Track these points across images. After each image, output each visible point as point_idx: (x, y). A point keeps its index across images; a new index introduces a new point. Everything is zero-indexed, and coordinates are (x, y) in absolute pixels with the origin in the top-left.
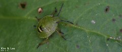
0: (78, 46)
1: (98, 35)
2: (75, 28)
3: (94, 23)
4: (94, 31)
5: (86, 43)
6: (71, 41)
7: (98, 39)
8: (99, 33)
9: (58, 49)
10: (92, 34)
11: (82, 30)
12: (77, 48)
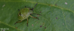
0: (56, 18)
1: (69, 11)
2: (55, 7)
3: (67, 4)
4: (67, 9)
5: (62, 16)
6: (52, 15)
7: (69, 14)
8: (70, 10)
9: (45, 20)
10: (65, 11)
11: (59, 8)
12: (56, 19)
